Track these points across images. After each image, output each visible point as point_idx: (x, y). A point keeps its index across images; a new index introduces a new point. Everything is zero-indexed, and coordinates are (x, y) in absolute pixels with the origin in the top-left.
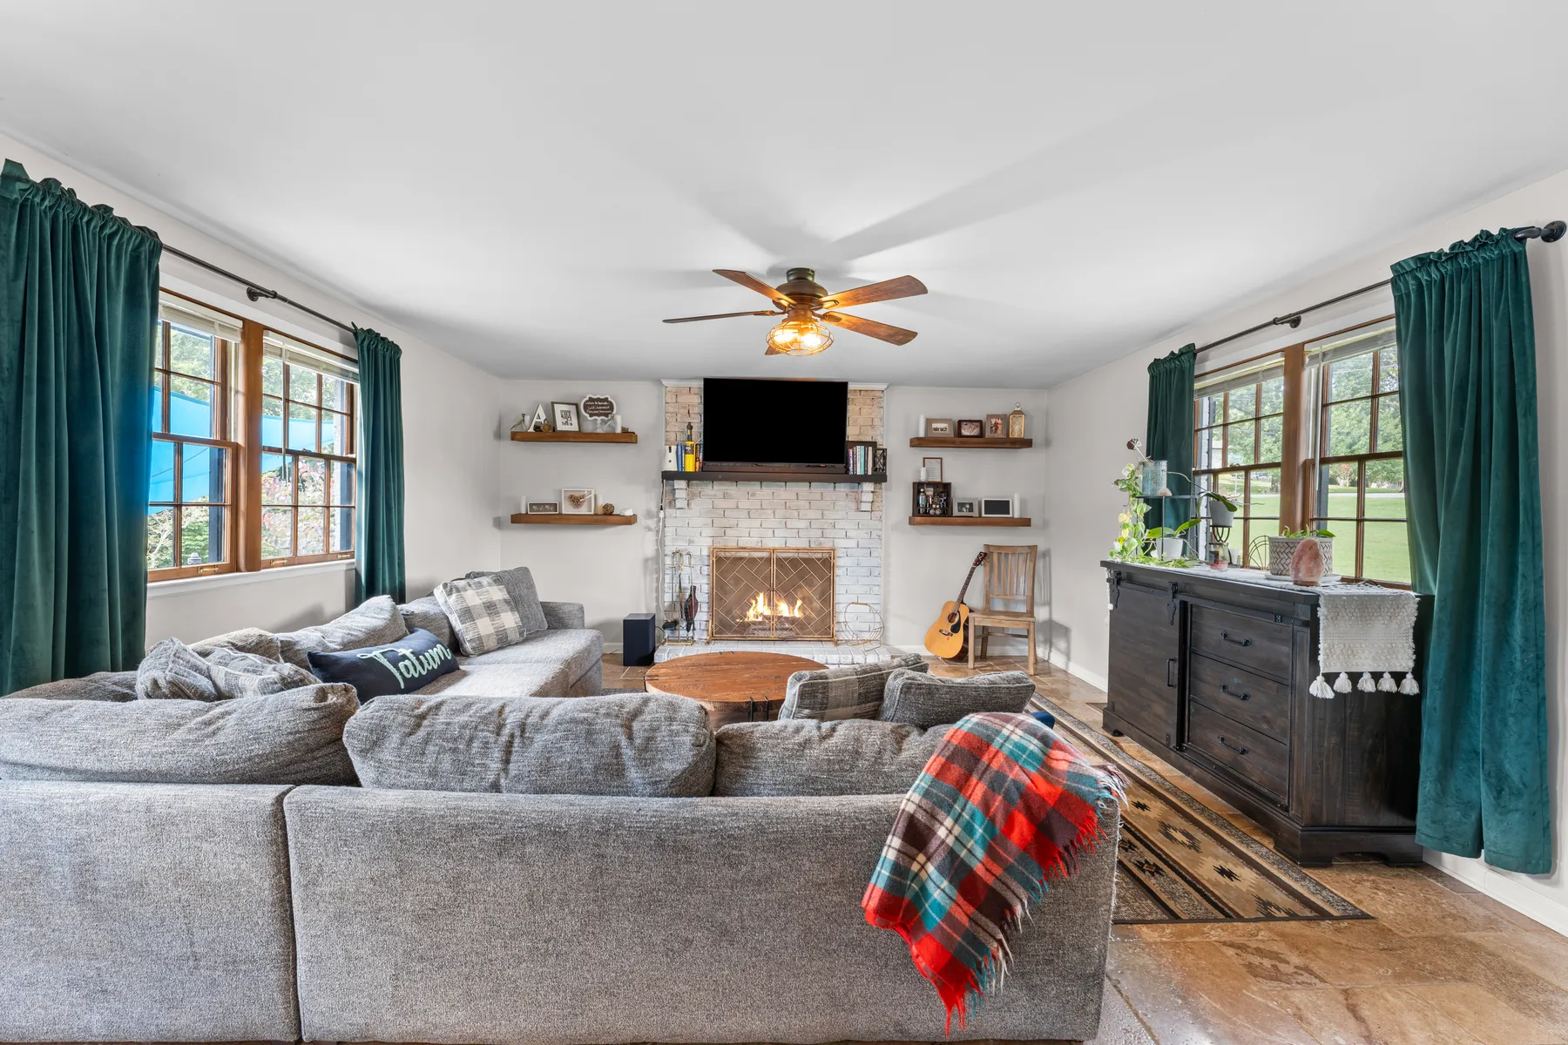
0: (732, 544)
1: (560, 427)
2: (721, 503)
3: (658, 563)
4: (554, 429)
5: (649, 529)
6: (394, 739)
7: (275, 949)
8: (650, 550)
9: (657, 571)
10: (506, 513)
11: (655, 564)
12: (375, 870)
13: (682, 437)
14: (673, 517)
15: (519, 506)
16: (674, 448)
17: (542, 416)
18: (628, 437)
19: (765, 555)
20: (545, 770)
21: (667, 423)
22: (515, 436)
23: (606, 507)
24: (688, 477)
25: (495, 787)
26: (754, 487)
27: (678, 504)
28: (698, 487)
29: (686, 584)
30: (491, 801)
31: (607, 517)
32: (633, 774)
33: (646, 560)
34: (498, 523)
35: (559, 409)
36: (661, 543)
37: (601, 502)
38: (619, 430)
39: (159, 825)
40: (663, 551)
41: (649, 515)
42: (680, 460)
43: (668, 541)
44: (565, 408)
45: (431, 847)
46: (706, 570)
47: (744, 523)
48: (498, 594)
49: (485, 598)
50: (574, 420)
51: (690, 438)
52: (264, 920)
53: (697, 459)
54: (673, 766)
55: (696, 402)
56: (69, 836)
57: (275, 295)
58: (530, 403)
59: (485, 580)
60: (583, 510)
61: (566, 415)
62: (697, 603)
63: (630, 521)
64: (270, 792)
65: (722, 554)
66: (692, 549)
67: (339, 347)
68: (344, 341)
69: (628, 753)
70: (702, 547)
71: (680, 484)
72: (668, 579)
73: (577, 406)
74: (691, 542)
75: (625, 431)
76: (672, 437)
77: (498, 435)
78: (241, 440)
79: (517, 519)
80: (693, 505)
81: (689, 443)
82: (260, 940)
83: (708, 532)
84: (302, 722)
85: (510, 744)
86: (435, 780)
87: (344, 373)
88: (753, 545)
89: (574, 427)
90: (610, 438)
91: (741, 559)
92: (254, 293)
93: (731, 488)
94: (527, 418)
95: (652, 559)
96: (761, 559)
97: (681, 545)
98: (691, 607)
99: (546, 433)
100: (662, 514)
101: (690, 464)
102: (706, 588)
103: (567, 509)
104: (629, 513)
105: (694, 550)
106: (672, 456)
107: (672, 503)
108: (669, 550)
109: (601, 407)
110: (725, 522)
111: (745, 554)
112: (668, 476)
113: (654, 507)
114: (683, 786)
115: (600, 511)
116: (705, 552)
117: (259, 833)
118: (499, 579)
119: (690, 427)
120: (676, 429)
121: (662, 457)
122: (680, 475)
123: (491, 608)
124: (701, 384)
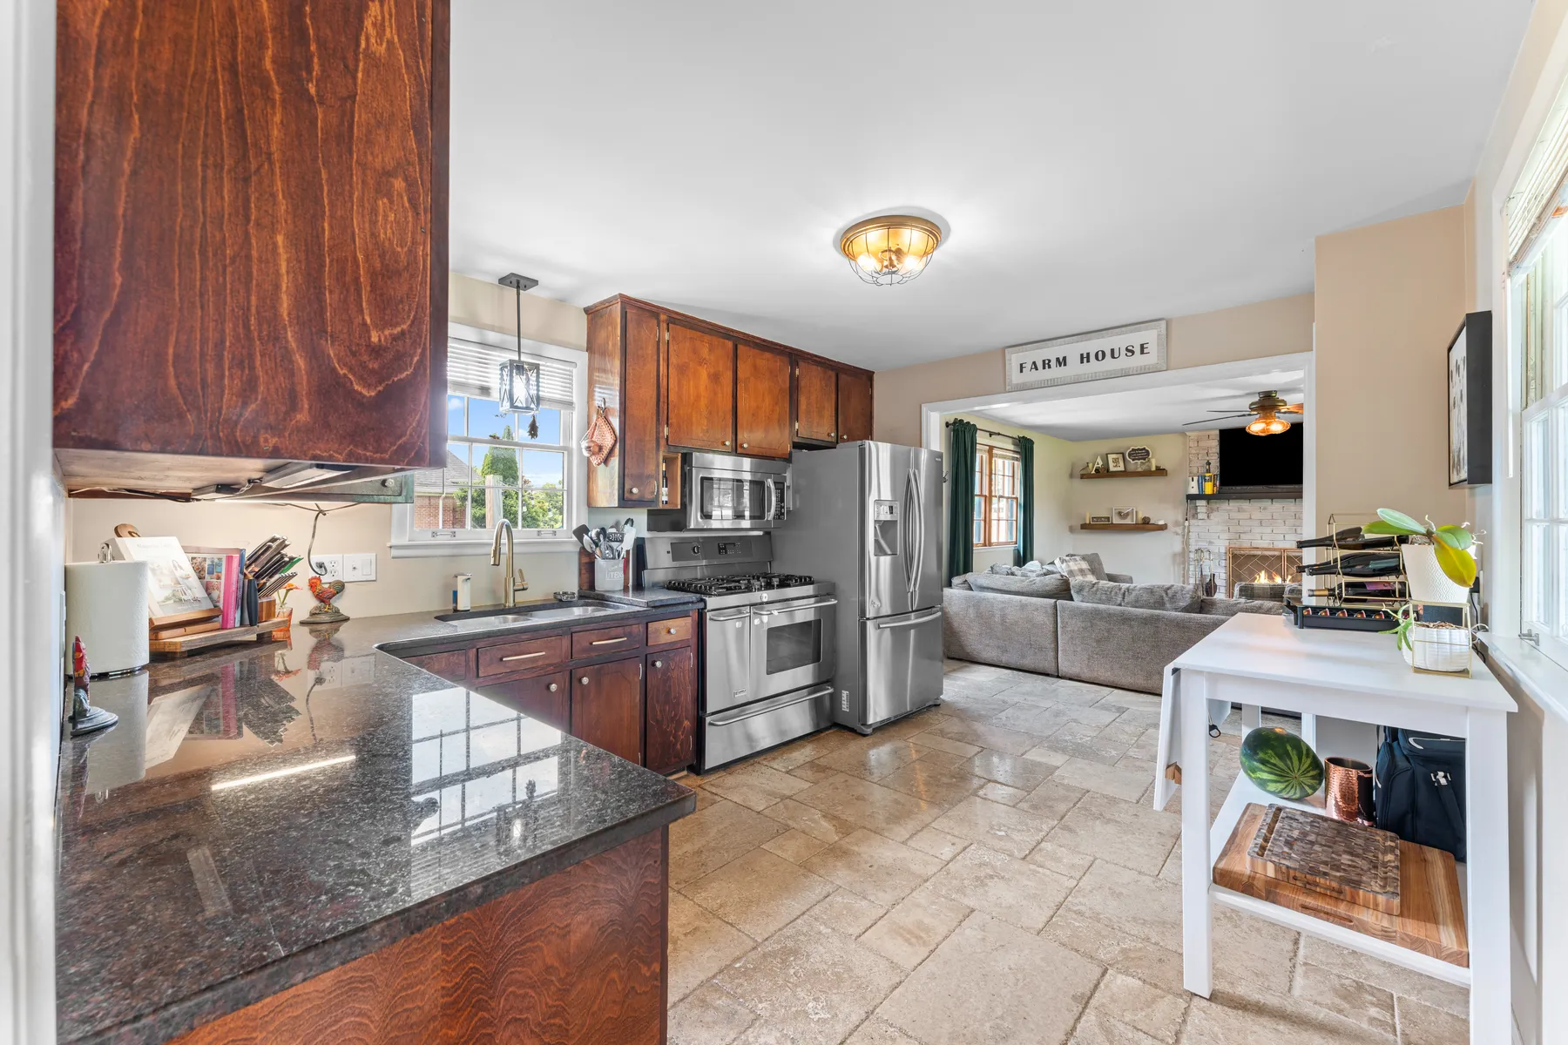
0: (1246, 545)
1: (1112, 469)
2: (1235, 515)
3: (1184, 557)
4: (1108, 470)
5: (1177, 534)
6: (1087, 589)
7: (1053, 646)
8: (1178, 547)
9: (1184, 563)
10: (1078, 523)
11: (1182, 558)
12: (1083, 625)
13: (1202, 470)
14: (1196, 527)
15: (1085, 519)
16: (1196, 479)
17: (1100, 462)
18: (1161, 472)
19: (1277, 553)
20: (1137, 601)
21: (1190, 461)
22: (1083, 477)
23: (1144, 519)
24: (1208, 498)
25: (1120, 605)
26: (1267, 503)
27: (1200, 516)
28: (1215, 504)
29: (1207, 572)
30: (1119, 608)
31: (1145, 526)
32: (1168, 605)
33: (1175, 555)
34: (1071, 530)
35: (1111, 457)
36: (1186, 543)
37: (1141, 516)
38: (1154, 469)
39: (1023, 607)
40: (1188, 548)
41: (1177, 524)
42: (1201, 486)
43: (1192, 541)
44: (1115, 456)
45: (1101, 619)
46: (1223, 563)
47: (1257, 530)
48: (1085, 565)
49: (1079, 566)
50: (1121, 464)
51: (1208, 471)
52: (1050, 636)
53: (1214, 485)
54: (1182, 604)
55: (1214, 445)
56: (1000, 606)
57: (999, 434)
58: (1090, 455)
59: (1077, 558)
60: (1128, 521)
61: (1116, 461)
62: (1216, 586)
63: (1163, 528)
64: (1053, 601)
65: (1238, 552)
66: (1211, 548)
67: (1012, 447)
68: (1014, 444)
69: (1166, 599)
70: (1221, 545)
71: (1201, 503)
72: (1192, 568)
73: (1123, 454)
74: (1210, 543)
75: (1158, 469)
76: (1195, 470)
77: (1071, 476)
78: (987, 494)
79: (1084, 527)
80: (1212, 517)
81: (1207, 475)
82: (1047, 642)
83: (1225, 536)
84: (1058, 583)
85: (1124, 594)
86: (1101, 601)
87: (1013, 458)
88: (1266, 546)
89: (1121, 468)
90: (1148, 473)
91: (1254, 556)
92: (991, 434)
93: (1245, 505)
94: (1090, 465)
95: (1179, 554)
96: (1273, 556)
97: (1203, 545)
98: (1210, 588)
99: (1103, 473)
100: (1187, 523)
101: (1209, 488)
102: (1223, 576)
103: (1116, 520)
104: (1161, 523)
105: (1214, 549)
106: (1195, 484)
107: (1195, 515)
108: (1193, 548)
109: (1142, 454)
110: (1240, 529)
111: (1259, 553)
112: (1191, 498)
113: (1180, 518)
114: (1186, 610)
115: (1140, 522)
116: (1223, 550)
117: (1050, 611)
118: (1084, 558)
119: (1209, 463)
120: (1198, 465)
121: (1187, 484)
122: (1201, 496)
123: (1082, 571)
124: (1218, 432)
